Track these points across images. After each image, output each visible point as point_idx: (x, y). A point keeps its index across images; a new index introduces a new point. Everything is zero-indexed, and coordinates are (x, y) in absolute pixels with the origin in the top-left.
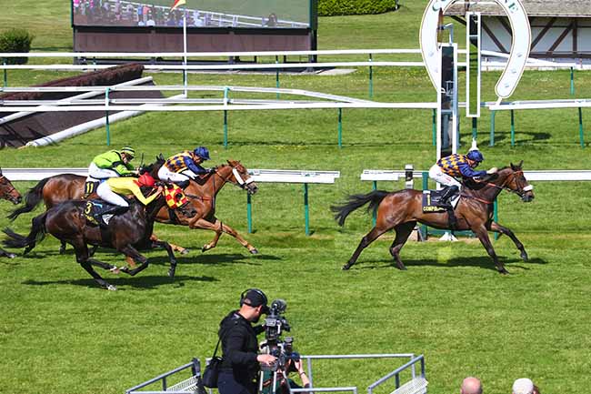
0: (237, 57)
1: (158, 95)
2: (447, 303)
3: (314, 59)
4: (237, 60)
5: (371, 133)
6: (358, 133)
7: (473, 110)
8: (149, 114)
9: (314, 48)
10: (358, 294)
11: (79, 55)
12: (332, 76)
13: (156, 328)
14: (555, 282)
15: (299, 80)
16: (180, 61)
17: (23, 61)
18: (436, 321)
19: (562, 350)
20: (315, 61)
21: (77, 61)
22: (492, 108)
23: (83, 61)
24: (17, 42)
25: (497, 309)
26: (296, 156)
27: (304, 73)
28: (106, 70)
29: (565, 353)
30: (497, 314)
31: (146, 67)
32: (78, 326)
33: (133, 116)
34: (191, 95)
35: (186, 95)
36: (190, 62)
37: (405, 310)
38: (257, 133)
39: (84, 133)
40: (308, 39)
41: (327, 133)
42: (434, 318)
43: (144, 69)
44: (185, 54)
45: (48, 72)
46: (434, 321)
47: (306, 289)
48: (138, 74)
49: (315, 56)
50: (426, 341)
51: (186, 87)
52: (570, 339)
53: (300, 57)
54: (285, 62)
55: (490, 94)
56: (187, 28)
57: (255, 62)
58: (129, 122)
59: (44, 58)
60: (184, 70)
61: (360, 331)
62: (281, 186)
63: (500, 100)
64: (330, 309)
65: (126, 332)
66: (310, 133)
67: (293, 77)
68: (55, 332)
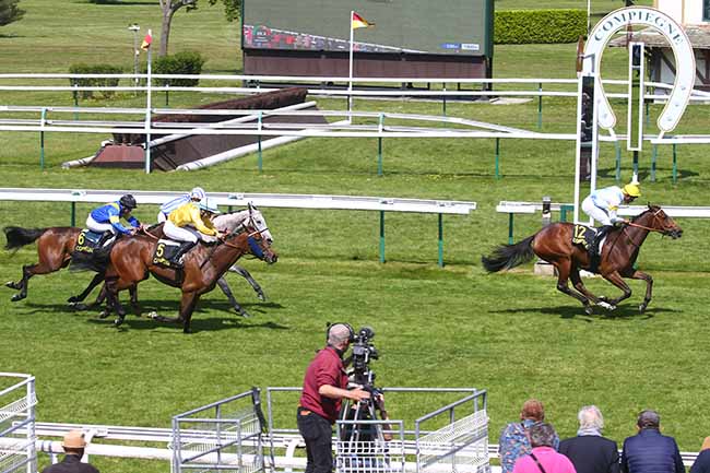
0: (410, 84)
1: (320, 120)
2: (568, 340)
3: (489, 87)
4: (410, 87)
5: (532, 165)
6: (518, 163)
7: (634, 143)
8: (310, 140)
9: (489, 76)
10: (479, 329)
11: (249, 78)
12: (506, 105)
13: (266, 357)
14: (684, 321)
15: (472, 108)
16: (346, 86)
17: (195, 83)
18: (553, 358)
19: (675, 391)
20: (490, 89)
21: (245, 84)
22: (653, 141)
23: (253, 84)
24: (187, 64)
25: (617, 347)
26: (450, 186)
27: (477, 101)
28: (268, 93)
29: (677, 394)
30: (617, 352)
31: (310, 91)
32: (186, 352)
33: (293, 142)
34: (356, 121)
35: (350, 122)
36: (355, 87)
37: (522, 346)
38: (414, 162)
39: (239, 158)
40: (483, 67)
41: (486, 163)
42: (551, 355)
43: (307, 93)
44: (351, 80)
45: (216, 95)
46: (550, 358)
47: (427, 322)
48: (301, 99)
49: (490, 84)
50: (538, 378)
51: (351, 113)
52: (686, 380)
53: (476, 84)
54: (459, 90)
55: (652, 127)
56: (354, 53)
57: (428, 89)
58: (286, 148)
59: (214, 80)
60: (349, 96)
61: (471, 365)
62: (427, 216)
63: (662, 134)
64: (446, 343)
65: (234, 361)
66: (470, 163)
67: (466, 105)
68: (162, 359)
